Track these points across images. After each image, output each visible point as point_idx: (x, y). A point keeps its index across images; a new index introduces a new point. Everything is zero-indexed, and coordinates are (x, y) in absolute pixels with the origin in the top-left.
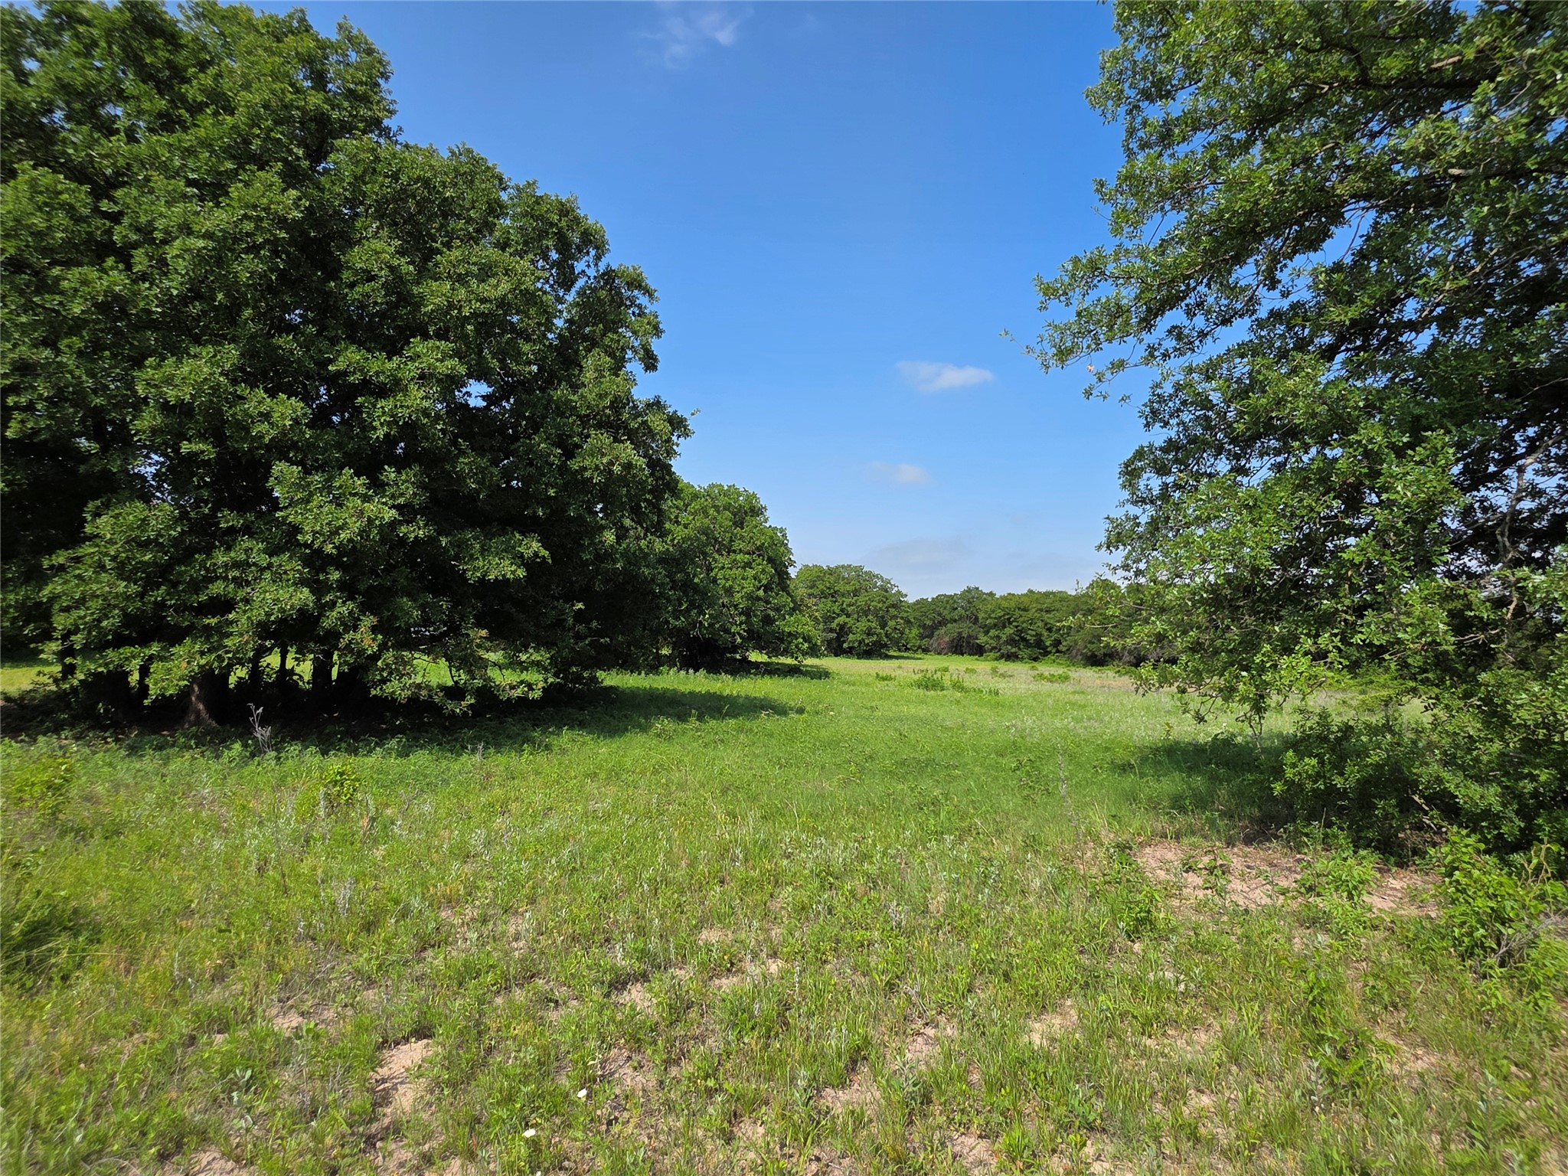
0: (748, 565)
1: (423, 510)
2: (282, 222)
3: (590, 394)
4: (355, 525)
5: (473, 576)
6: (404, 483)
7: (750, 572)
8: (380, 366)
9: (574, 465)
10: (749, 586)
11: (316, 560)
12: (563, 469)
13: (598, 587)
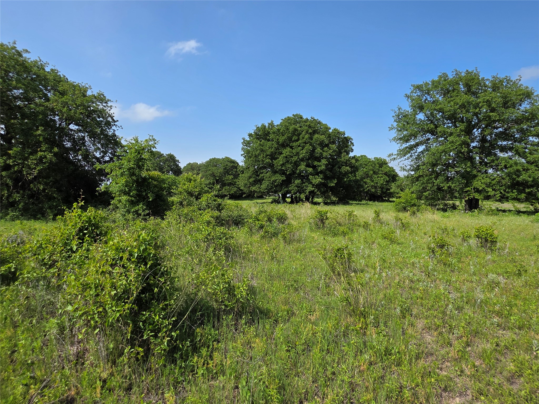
0: (382, 177)
1: (323, 179)
2: (310, 150)
3: (343, 159)
4: (318, 182)
5: (329, 186)
6: (321, 176)
7: (382, 179)
8: (319, 164)
9: (340, 170)
10: (382, 182)
11: (313, 185)
12: (339, 171)
13: (345, 186)
